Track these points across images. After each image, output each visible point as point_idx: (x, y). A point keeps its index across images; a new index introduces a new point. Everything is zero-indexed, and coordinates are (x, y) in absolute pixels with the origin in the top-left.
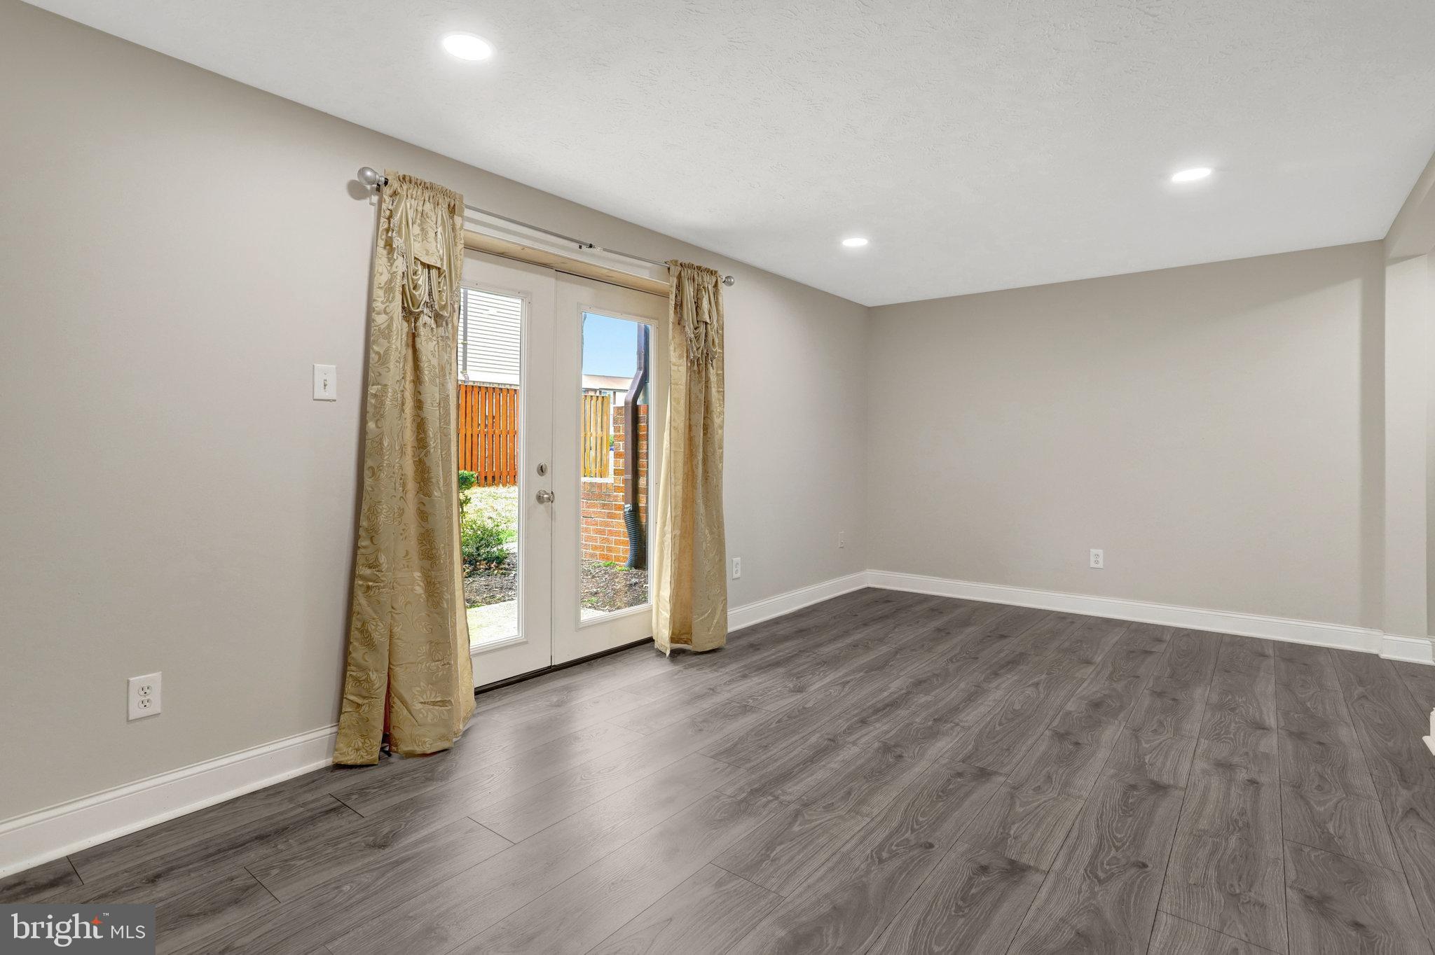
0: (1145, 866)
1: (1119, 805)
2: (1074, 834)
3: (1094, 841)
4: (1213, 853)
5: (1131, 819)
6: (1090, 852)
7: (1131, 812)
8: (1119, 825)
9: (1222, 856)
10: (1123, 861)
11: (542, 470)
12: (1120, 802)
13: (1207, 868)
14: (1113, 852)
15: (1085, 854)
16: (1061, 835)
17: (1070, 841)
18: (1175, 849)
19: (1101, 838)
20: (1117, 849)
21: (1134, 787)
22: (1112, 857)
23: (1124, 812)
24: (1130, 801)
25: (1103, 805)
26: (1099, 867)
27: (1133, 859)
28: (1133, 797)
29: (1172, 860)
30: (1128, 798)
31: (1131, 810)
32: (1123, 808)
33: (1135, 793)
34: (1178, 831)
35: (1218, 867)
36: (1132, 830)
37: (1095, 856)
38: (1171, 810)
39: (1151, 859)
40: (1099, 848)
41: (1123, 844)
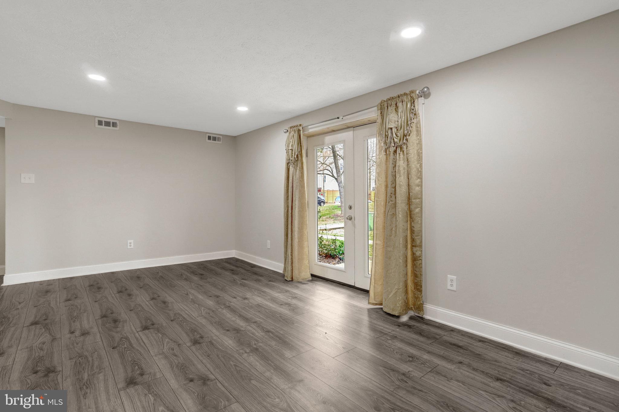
0: (113, 348)
1: (139, 362)
2: (142, 344)
3: (134, 346)
4: (93, 366)
5: (130, 360)
6: (132, 342)
7: (132, 362)
8: (132, 355)
9: (89, 367)
10: (120, 346)
11: (350, 208)
12: (140, 364)
13: (93, 360)
14: (126, 346)
15: (133, 341)
16: (146, 341)
17: (141, 341)
18: (107, 359)
19: (133, 348)
20: (125, 348)
21: (142, 374)
22: (124, 345)
23: (135, 361)
24: (137, 367)
25: (145, 359)
26: (126, 340)
27: (118, 348)
28: (137, 369)
29: (106, 355)
30: (139, 368)
31: (133, 363)
32: (136, 362)
33: (138, 372)
34: (110, 367)
35: (88, 362)
36: (126, 356)
37: (130, 342)
38: (118, 374)
39: (113, 351)
40: (131, 344)
41: (125, 350)
